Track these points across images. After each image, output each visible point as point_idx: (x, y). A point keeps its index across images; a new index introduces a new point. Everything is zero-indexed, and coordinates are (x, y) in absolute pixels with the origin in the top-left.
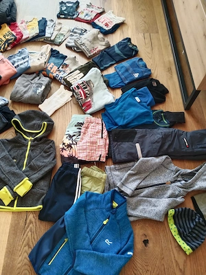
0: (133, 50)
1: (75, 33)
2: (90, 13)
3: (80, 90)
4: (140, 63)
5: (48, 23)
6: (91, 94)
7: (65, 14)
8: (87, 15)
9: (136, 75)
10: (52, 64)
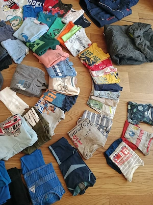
0: (75, 188)
1: (102, 120)
2: (136, 137)
3: (13, 122)
4: (51, 196)
5: (115, 93)
6: (8, 134)
7: (132, 109)
8: (133, 133)
9: (32, 189)
10: (55, 97)
